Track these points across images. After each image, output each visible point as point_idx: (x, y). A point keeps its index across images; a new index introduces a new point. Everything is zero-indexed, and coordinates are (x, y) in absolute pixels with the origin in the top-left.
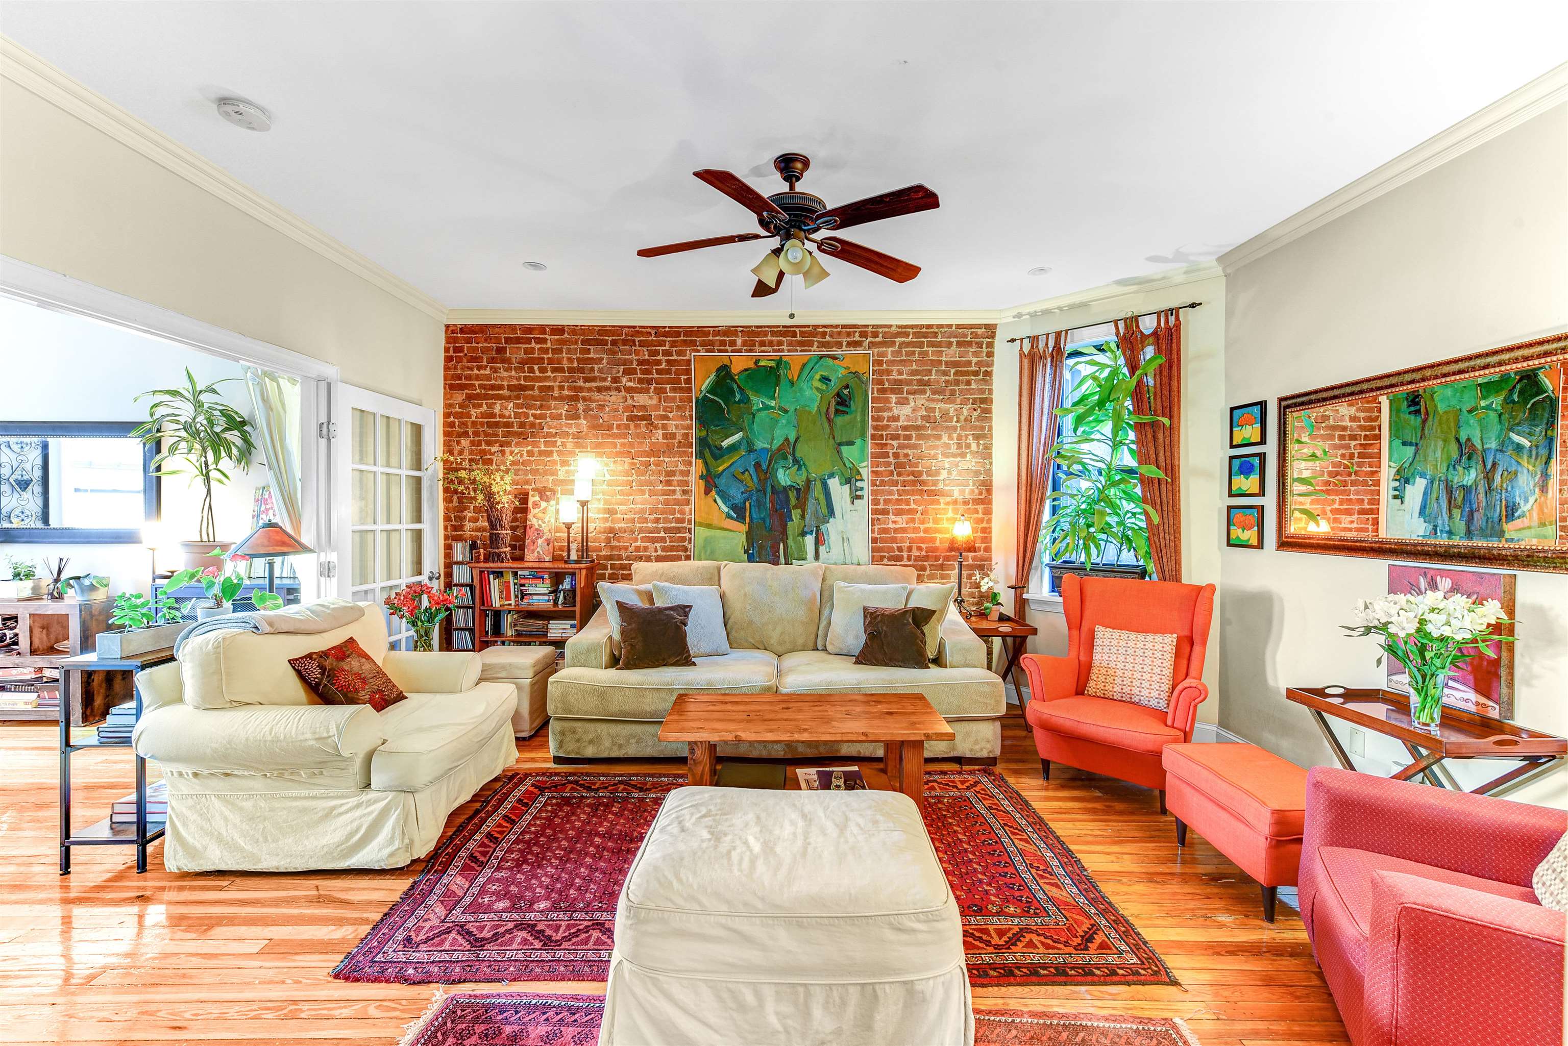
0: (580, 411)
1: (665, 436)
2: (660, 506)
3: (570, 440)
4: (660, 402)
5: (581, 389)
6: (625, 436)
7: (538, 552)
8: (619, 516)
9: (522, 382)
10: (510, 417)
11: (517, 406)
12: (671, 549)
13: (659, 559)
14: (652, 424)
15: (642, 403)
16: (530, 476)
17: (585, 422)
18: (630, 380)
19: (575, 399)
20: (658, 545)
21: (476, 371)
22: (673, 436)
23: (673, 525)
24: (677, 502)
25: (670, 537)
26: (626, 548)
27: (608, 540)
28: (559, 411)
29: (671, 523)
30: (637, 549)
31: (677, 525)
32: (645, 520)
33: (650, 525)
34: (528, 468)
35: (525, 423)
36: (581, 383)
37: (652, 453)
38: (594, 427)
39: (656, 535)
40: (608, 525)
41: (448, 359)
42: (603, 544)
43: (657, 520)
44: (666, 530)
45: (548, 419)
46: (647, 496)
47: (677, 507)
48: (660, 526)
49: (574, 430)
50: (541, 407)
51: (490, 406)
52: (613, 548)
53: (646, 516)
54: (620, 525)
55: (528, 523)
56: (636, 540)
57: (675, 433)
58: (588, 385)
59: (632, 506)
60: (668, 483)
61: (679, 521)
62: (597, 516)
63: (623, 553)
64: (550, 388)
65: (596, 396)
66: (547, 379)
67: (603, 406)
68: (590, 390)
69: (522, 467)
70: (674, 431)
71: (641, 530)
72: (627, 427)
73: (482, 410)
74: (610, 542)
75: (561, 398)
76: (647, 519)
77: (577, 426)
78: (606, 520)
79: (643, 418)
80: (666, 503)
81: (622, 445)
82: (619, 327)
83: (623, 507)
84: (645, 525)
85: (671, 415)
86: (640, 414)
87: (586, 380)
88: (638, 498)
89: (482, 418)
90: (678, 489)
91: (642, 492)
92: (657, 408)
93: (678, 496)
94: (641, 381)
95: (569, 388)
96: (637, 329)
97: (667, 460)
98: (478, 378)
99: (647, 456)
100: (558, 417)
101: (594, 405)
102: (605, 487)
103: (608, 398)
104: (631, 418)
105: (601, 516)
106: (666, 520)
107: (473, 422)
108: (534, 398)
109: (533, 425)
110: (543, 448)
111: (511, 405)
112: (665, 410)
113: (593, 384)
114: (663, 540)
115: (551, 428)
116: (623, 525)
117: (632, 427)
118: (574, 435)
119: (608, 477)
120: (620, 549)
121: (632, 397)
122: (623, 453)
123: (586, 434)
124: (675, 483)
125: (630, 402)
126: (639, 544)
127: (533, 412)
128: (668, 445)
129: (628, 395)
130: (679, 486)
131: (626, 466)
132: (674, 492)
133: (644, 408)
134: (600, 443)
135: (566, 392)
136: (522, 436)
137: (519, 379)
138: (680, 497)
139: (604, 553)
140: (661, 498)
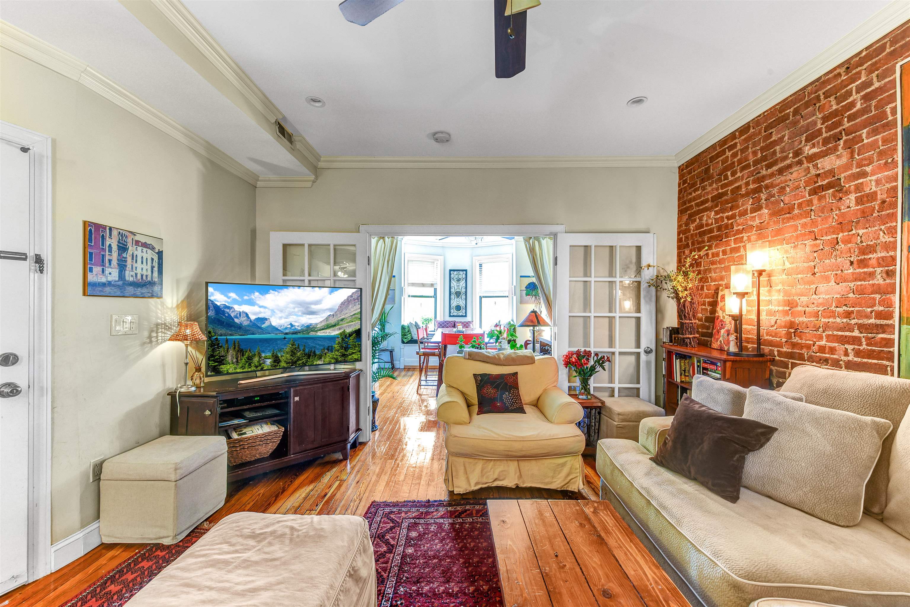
0: (763, 201)
1: (859, 201)
2: (851, 295)
3: (754, 232)
4: (852, 157)
5: (764, 178)
6: (807, 214)
7: (721, 341)
8: (799, 308)
9: (720, 191)
10: (712, 224)
11: (717, 213)
12: (870, 354)
13: (850, 366)
14: (840, 191)
15: (828, 168)
16: (724, 273)
17: (766, 211)
18: (814, 146)
19: (758, 190)
20: (850, 347)
21: (694, 194)
22: (872, 196)
23: (872, 321)
24: (877, 290)
25: (867, 339)
26: (808, 347)
27: (789, 334)
28: (745, 207)
29: (868, 317)
30: (822, 349)
31: (878, 322)
32: (833, 315)
33: (838, 320)
34: (723, 266)
35: (721, 225)
36: (764, 172)
37: (841, 226)
38: (775, 213)
39: (847, 334)
40: (788, 318)
41: (680, 192)
42: (784, 340)
43: (848, 315)
44: (861, 327)
45: (737, 218)
46: (832, 283)
47: (878, 296)
48: (853, 322)
49: (758, 221)
50: (731, 209)
51: (701, 219)
52: (794, 345)
53: (833, 308)
54: (801, 319)
55: (717, 314)
56: (821, 338)
57: (875, 193)
58: (770, 171)
59: (814, 296)
60: (863, 263)
61: (879, 315)
62: (777, 308)
63: (804, 351)
64: (739, 188)
65: (778, 179)
66: (736, 180)
67: (784, 188)
68: (772, 175)
69: (719, 266)
70: (874, 189)
71: (826, 326)
72: (810, 203)
73: (696, 223)
74: (791, 338)
75: (747, 194)
76: (833, 312)
77: (760, 216)
78: (786, 313)
79: (829, 186)
80: (861, 291)
81: (804, 225)
82: (801, 90)
83: (804, 299)
84: (831, 320)
85: (868, 169)
86: (824, 183)
87: (768, 167)
88: (822, 287)
89: (696, 230)
90: (879, 270)
91: (827, 279)
92: (847, 167)
93: (879, 280)
94: (826, 141)
95: (754, 182)
96: (823, 79)
97: (861, 232)
98: (695, 199)
99: (833, 233)
100: (744, 213)
101: (775, 190)
102: (784, 276)
103: (788, 178)
104: (814, 192)
105: (781, 308)
106: (861, 315)
107: (692, 235)
108: (727, 202)
109: (727, 226)
110: (733, 246)
111: (713, 213)
112: (859, 165)
113: (775, 168)
114: (856, 341)
115: (739, 225)
116: (805, 319)
117: (815, 201)
118: (757, 226)
119: (788, 265)
120: (801, 346)
121: (816, 166)
122: (804, 235)
123: (768, 223)
124: (873, 262)
125: (813, 172)
126: (823, 343)
127: (727, 214)
128: (863, 212)
129: (811, 165)
130: (879, 265)
131: (808, 249)
132: (872, 275)
133: (831, 172)
134: (780, 230)
135: (751, 186)
136: (719, 238)
137: (717, 189)
138: (881, 282)
139: (785, 349)
140: (852, 285)
